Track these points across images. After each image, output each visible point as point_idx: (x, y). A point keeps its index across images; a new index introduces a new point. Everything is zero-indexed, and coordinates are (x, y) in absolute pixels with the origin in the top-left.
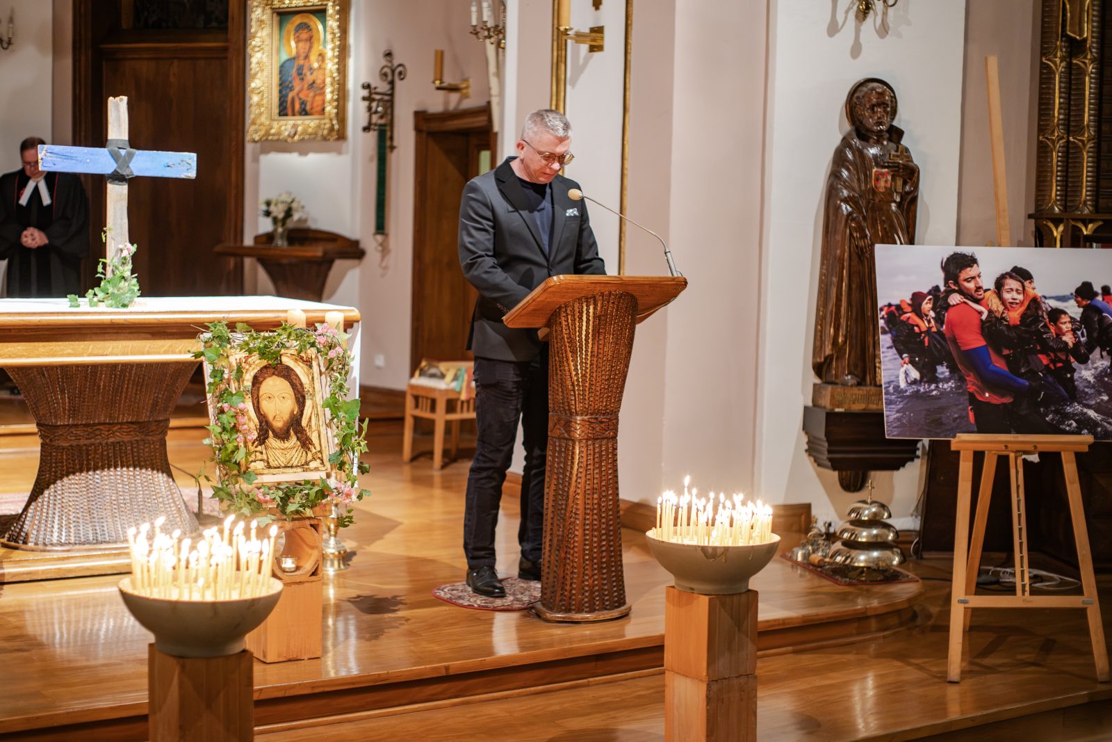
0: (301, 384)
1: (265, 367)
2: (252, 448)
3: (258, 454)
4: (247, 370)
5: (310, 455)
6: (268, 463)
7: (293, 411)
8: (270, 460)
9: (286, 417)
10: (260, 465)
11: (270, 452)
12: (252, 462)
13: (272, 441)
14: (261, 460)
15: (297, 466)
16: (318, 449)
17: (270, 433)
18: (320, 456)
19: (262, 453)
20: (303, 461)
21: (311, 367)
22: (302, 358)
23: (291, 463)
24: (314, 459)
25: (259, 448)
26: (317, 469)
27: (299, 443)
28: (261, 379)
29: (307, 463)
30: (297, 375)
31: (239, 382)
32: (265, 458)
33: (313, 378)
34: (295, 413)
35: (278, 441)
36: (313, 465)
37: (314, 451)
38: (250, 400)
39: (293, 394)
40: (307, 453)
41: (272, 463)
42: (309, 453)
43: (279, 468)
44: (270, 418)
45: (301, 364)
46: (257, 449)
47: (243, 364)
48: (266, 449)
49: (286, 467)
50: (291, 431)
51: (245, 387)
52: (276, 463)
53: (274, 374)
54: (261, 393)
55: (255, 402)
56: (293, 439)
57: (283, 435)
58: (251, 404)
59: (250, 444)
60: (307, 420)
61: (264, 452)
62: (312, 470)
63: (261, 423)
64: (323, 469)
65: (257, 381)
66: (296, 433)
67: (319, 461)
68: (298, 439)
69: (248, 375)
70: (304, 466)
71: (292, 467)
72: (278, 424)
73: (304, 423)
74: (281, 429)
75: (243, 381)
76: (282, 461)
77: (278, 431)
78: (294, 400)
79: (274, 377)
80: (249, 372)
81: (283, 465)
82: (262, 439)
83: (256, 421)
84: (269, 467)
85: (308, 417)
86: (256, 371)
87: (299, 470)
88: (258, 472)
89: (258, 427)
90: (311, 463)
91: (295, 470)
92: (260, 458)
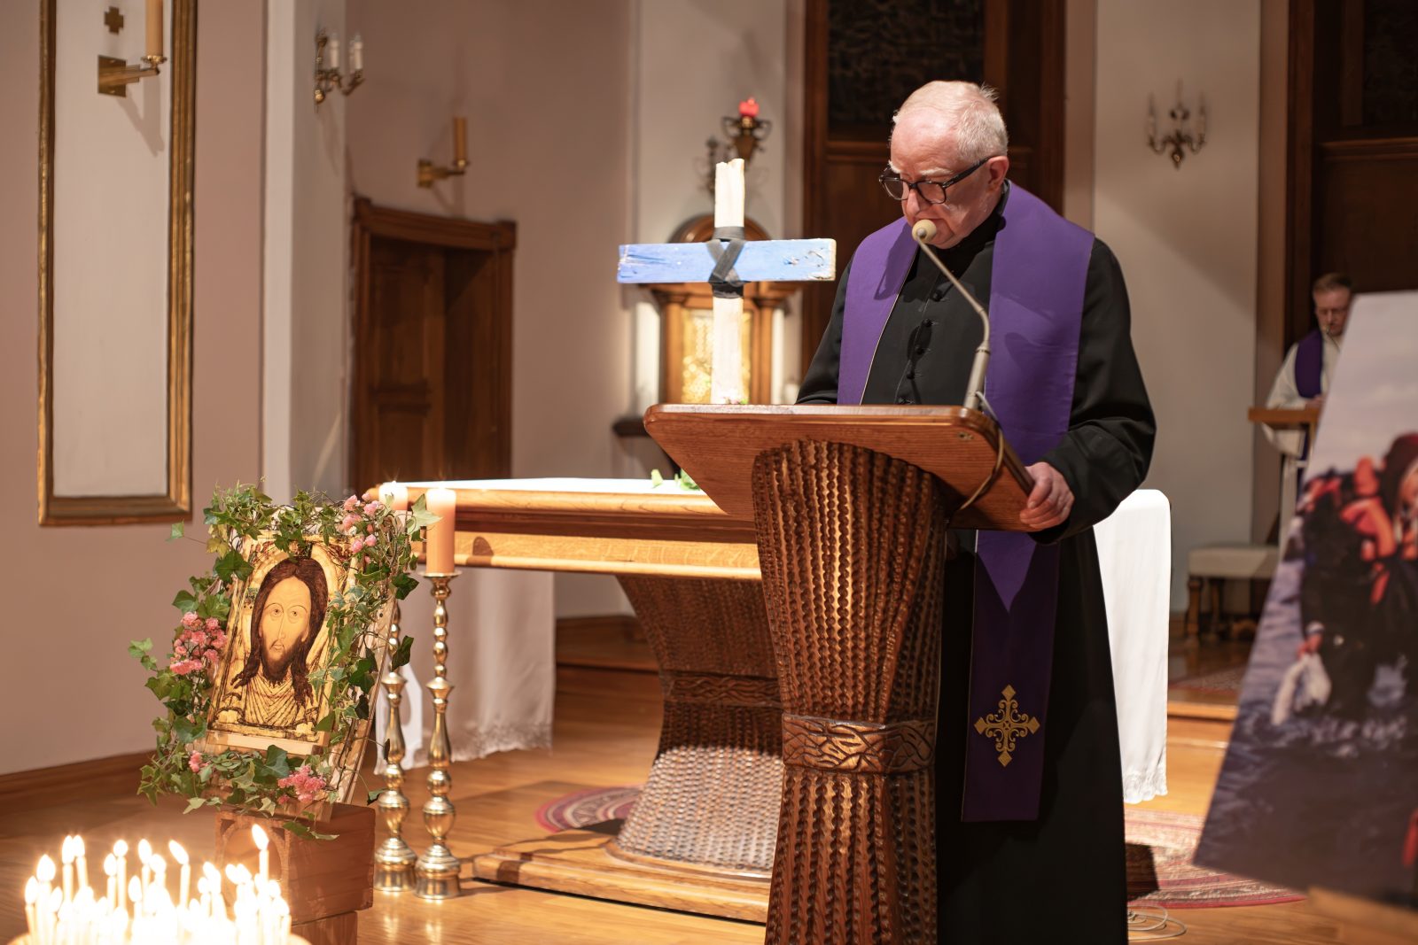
0: (326, 593)
1: (286, 562)
2: (230, 688)
3: (235, 698)
4: (262, 563)
5: (300, 716)
6: (244, 715)
7: (300, 637)
8: (247, 712)
9: (289, 643)
10: (230, 717)
11: (251, 699)
12: (223, 709)
13: (260, 683)
14: (236, 709)
15: (279, 728)
16: (316, 704)
17: (261, 668)
18: (315, 716)
19: (240, 698)
20: (290, 721)
21: (347, 567)
22: (339, 550)
23: (273, 721)
24: (305, 720)
25: (239, 690)
26: (304, 737)
27: (293, 690)
28: (275, 580)
29: (294, 725)
30: (324, 579)
31: (245, 582)
32: (242, 707)
33: (344, 586)
34: (303, 640)
35: (267, 682)
36: (302, 729)
37: (309, 706)
38: (251, 611)
39: (309, 609)
40: (298, 709)
41: (249, 717)
42: (302, 709)
43: (254, 725)
44: (268, 643)
45: (335, 561)
46: (237, 691)
47: (259, 554)
48: (247, 692)
49: (265, 726)
50: (289, 670)
51: (250, 590)
52: (254, 716)
53: (294, 574)
54: (268, 603)
55: (257, 615)
56: (288, 683)
57: (275, 676)
58: (249, 618)
59: (229, 681)
60: (315, 654)
61: (244, 697)
62: (296, 738)
63: (253, 649)
64: (313, 739)
65: (269, 582)
66: (293, 674)
67: (310, 724)
68: (294, 684)
69: (260, 571)
70: (288, 730)
71: (271, 727)
72: (275, 655)
73: (310, 659)
74: (276, 663)
75: (250, 581)
76: (262, 716)
77: (271, 666)
78: (307, 620)
79: (294, 579)
80: (262, 567)
81: (261, 722)
82: (246, 678)
83: (249, 645)
84: (243, 722)
85: (318, 649)
86: (272, 566)
87: (280, 734)
88: (226, 727)
89: (248, 656)
90: (298, 726)
91: (274, 733)
92: (235, 705)
